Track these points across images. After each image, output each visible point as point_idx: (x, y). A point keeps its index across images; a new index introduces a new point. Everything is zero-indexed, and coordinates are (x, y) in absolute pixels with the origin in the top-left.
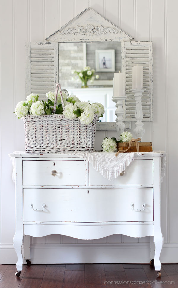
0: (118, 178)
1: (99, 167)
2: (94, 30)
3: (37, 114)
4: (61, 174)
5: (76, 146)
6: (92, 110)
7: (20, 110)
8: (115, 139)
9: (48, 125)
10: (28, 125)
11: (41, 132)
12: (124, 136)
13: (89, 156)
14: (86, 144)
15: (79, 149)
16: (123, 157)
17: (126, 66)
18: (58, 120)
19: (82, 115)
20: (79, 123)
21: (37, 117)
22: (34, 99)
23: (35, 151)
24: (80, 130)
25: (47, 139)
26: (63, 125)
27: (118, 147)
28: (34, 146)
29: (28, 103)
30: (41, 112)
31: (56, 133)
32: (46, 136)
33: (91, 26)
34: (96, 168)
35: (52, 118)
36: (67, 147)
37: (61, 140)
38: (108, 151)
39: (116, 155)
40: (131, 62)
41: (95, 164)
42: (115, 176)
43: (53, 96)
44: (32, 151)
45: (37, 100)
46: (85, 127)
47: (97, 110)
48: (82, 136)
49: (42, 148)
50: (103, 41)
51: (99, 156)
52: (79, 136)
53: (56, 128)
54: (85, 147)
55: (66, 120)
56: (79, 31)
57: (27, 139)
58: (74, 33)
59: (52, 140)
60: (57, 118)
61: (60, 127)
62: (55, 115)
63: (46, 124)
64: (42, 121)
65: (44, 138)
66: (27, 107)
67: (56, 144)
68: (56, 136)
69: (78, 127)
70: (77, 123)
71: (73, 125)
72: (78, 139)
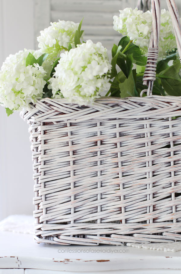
3: (84, 96)
7: (14, 81)
9: (123, 139)
10: (46, 137)
11: (95, 164)
18: (165, 117)
21: (83, 107)
22: (66, 40)
23: (71, 238)
25: (119, 193)
28: (70, 218)
29: (43, 56)
30: (99, 85)
31: (154, 168)
32: (116, 181)
35: (138, 112)
37: (173, 195)
43: (144, 22)
44: (63, 239)
45: (77, 42)
49: (101, 228)
53: (153, 147)
57: (42, 191)
59: (137, 197)
60: (160, 109)
61: (172, 144)
62: (151, 100)
63: (118, 135)
64: (101, 124)
65: (109, 189)
66: (41, 70)
67: (154, 210)
68: (154, 181)
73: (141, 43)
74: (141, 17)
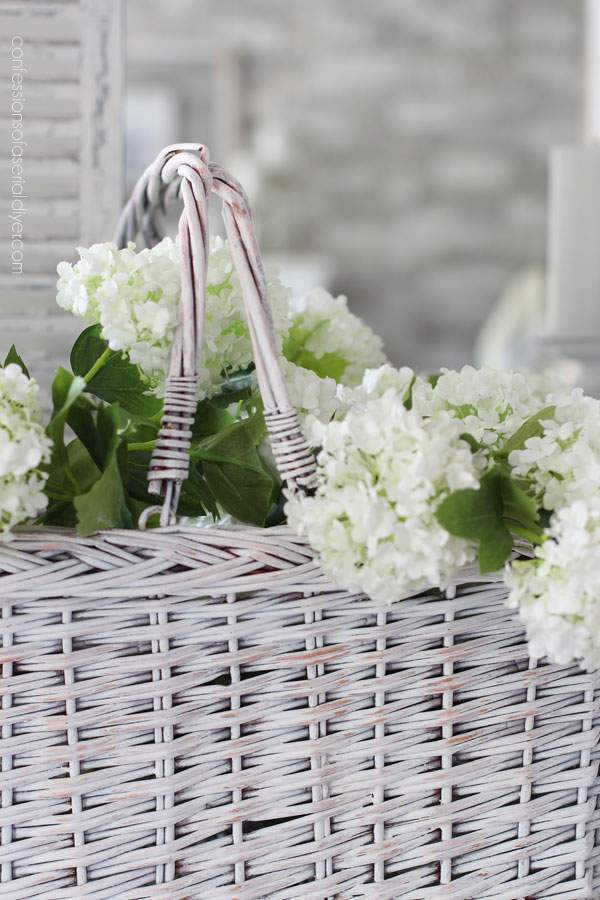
9: (82, 657)
14: (523, 869)
18: (215, 593)
24: (461, 713)
25: (68, 824)
26: (271, 650)
31: (179, 746)
32: (61, 788)
35: (134, 579)
37: (237, 829)
43: (154, 296)
48: (486, 781)
53: (177, 684)
55: (300, 596)
59: (125, 834)
60: (201, 569)
61: (235, 674)
62: (174, 541)
63: (67, 646)
64: (15, 611)
65: (38, 811)
67: (178, 876)
68: (178, 787)
69: (448, 670)
70: (436, 631)
71: (393, 655)
72: (442, 817)
73: (144, 359)
74: (147, 278)
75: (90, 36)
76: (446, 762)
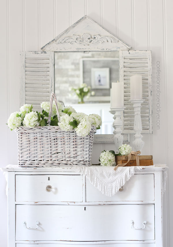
0: (117, 194)
1: (96, 182)
2: (91, 39)
3: (31, 126)
4: (56, 189)
5: (72, 159)
6: (89, 121)
7: (13, 121)
8: (113, 152)
10: (21, 137)
11: (35, 144)
12: (123, 149)
13: (86, 171)
14: (82, 157)
15: (75, 163)
16: (122, 171)
17: (124, 76)
18: (53, 132)
19: (79, 126)
20: (76, 135)
21: (31, 129)
22: (28, 110)
23: (28, 165)
24: (76, 143)
25: (41, 152)
26: (58, 137)
27: (116, 160)
28: (28, 159)
29: (21, 114)
30: (35, 123)
31: (51, 145)
32: (41, 149)
33: (88, 34)
34: (94, 184)
35: (46, 130)
36: (63, 160)
37: (56, 153)
38: (106, 165)
39: (115, 169)
40: (129, 72)
41: (92, 179)
42: (114, 192)
43: (48, 106)
44: (26, 165)
45: (31, 111)
46: (81, 139)
47: (94, 122)
48: (79, 149)
49: (36, 162)
50: (100, 50)
51: (97, 171)
52: (75, 149)
53: (50, 140)
54: (81, 161)
55: (61, 132)
56: (75, 40)
57: (20, 152)
58: (70, 42)
59: (46, 153)
60: (52, 129)
61: (55, 139)
62: (50, 127)
63: (41, 136)
64: (36, 133)
65: (39, 151)
66: (21, 118)
67: (51, 157)
68: (51, 149)
69: (75, 139)
70: (73, 135)
71: (69, 137)
72: (75, 152)
73: (47, 111)
75: (50, 80)
76: (75, 147)
